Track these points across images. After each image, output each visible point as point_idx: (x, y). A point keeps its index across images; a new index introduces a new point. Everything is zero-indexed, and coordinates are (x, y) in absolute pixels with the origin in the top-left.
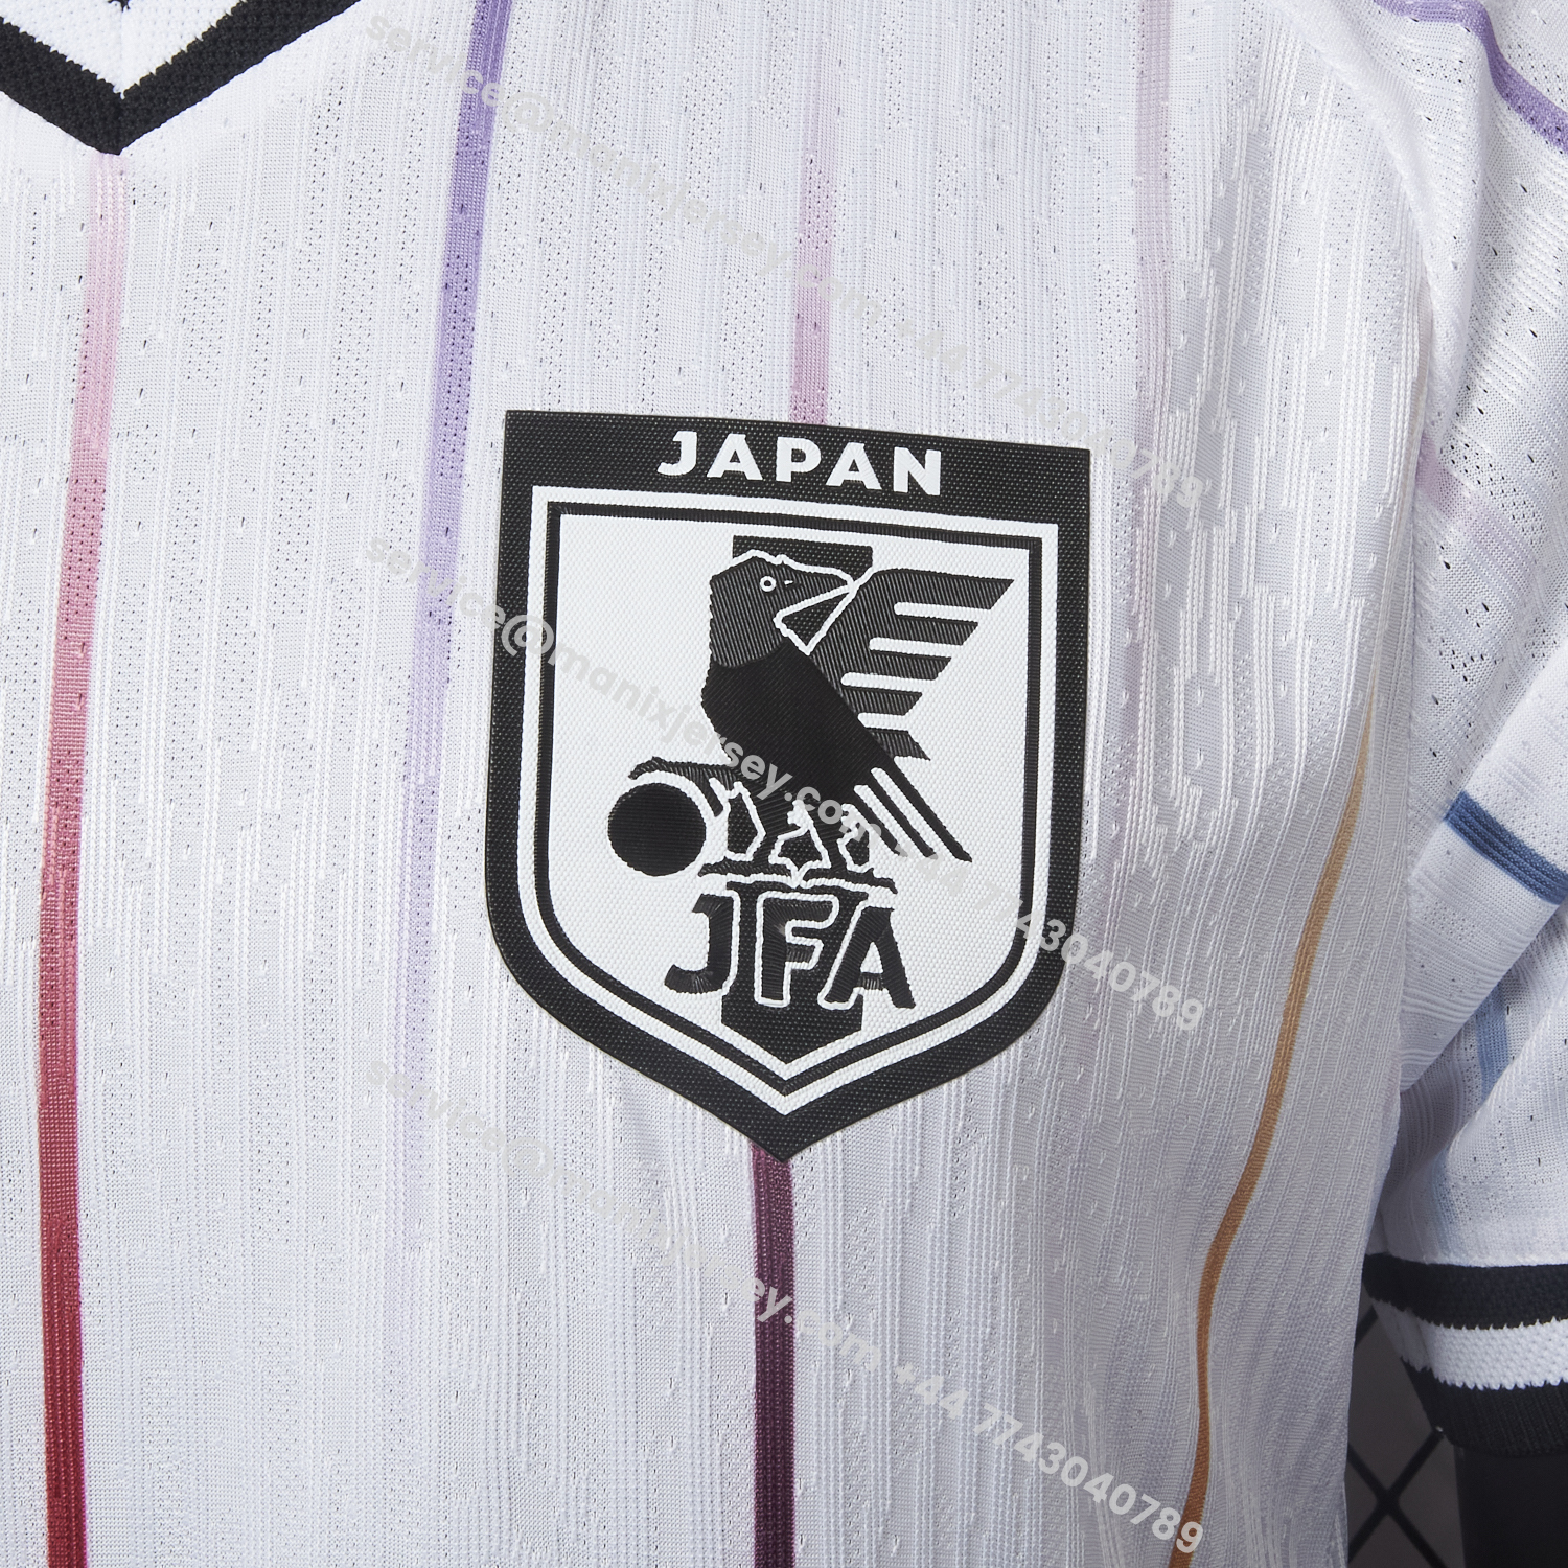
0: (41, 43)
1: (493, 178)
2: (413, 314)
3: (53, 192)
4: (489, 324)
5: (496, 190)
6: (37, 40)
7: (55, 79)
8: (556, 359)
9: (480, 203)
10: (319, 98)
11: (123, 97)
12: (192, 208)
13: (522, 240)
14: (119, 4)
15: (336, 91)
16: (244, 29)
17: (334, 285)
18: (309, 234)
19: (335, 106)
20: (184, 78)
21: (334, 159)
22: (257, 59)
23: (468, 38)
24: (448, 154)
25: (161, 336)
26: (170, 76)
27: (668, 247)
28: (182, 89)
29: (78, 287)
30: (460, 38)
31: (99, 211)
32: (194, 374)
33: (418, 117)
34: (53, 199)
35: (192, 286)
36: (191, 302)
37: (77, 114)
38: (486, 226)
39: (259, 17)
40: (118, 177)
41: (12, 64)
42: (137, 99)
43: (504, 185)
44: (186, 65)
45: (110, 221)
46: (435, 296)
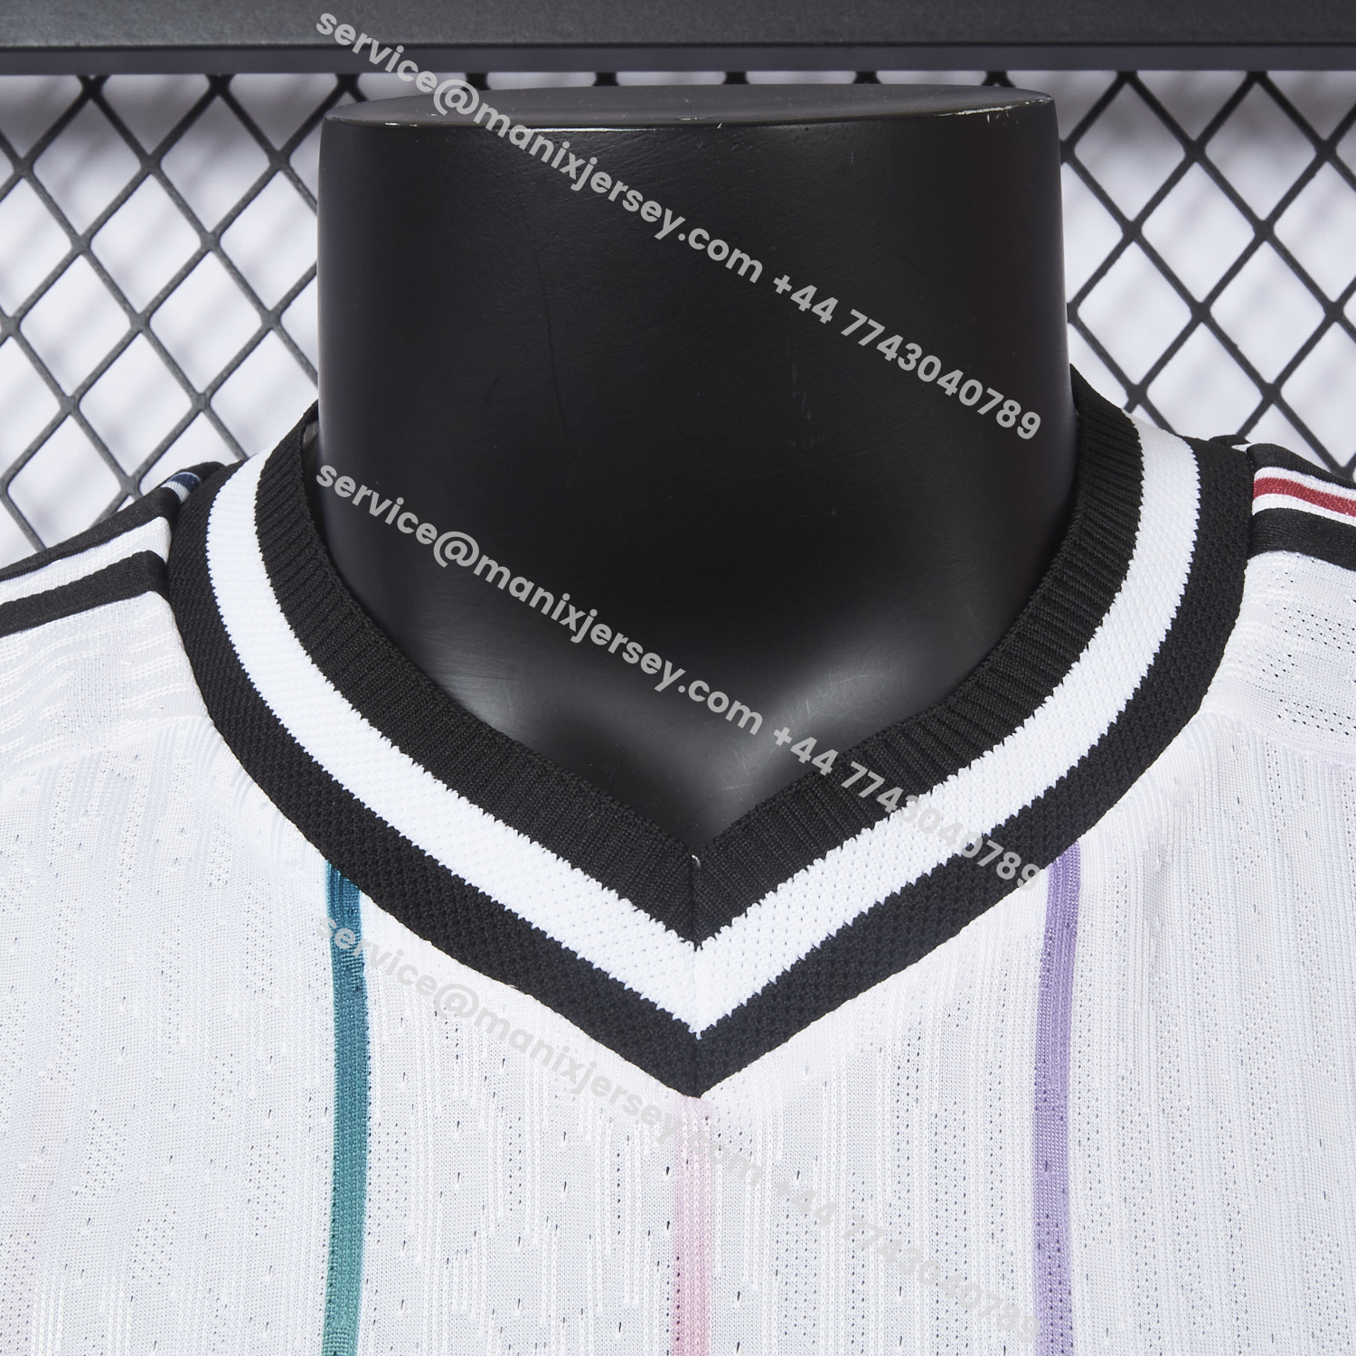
0: (615, 979)
1: (1073, 1135)
2: (1008, 1275)
3: (637, 1133)
4: (1086, 1289)
5: (1077, 1147)
6: (611, 977)
7: (630, 1016)
8: (1154, 1325)
9: (1063, 1157)
10: (898, 1047)
11: (698, 1037)
12: (779, 1156)
13: (1107, 1199)
14: (692, 944)
15: (914, 1041)
16: (818, 974)
17: (927, 1241)
18: (897, 1187)
19: (913, 1057)
20: (759, 1020)
21: (917, 1111)
22: (832, 1005)
23: (1037, 990)
24: (1028, 1109)
25: (755, 1287)
26: (746, 1019)
27: (1244, 1207)
28: (758, 1031)
29: (667, 1233)
30: (1030, 991)
31: (685, 1155)
32: (791, 1329)
33: (996, 1070)
34: (637, 1141)
35: (783, 1237)
36: (782, 1253)
37: (654, 1053)
38: (1072, 1185)
39: (832, 963)
40: (704, 1122)
41: (586, 999)
42: (714, 1041)
43: (1084, 1142)
44: (760, 1007)
45: (696, 1166)
46: (1029, 1257)
